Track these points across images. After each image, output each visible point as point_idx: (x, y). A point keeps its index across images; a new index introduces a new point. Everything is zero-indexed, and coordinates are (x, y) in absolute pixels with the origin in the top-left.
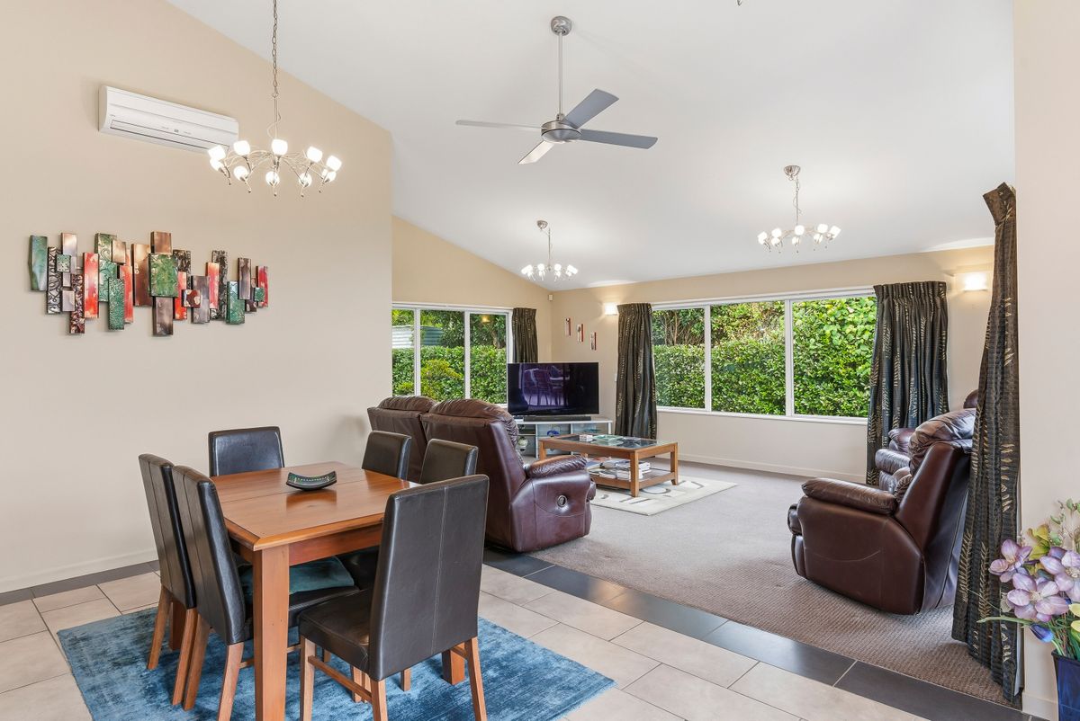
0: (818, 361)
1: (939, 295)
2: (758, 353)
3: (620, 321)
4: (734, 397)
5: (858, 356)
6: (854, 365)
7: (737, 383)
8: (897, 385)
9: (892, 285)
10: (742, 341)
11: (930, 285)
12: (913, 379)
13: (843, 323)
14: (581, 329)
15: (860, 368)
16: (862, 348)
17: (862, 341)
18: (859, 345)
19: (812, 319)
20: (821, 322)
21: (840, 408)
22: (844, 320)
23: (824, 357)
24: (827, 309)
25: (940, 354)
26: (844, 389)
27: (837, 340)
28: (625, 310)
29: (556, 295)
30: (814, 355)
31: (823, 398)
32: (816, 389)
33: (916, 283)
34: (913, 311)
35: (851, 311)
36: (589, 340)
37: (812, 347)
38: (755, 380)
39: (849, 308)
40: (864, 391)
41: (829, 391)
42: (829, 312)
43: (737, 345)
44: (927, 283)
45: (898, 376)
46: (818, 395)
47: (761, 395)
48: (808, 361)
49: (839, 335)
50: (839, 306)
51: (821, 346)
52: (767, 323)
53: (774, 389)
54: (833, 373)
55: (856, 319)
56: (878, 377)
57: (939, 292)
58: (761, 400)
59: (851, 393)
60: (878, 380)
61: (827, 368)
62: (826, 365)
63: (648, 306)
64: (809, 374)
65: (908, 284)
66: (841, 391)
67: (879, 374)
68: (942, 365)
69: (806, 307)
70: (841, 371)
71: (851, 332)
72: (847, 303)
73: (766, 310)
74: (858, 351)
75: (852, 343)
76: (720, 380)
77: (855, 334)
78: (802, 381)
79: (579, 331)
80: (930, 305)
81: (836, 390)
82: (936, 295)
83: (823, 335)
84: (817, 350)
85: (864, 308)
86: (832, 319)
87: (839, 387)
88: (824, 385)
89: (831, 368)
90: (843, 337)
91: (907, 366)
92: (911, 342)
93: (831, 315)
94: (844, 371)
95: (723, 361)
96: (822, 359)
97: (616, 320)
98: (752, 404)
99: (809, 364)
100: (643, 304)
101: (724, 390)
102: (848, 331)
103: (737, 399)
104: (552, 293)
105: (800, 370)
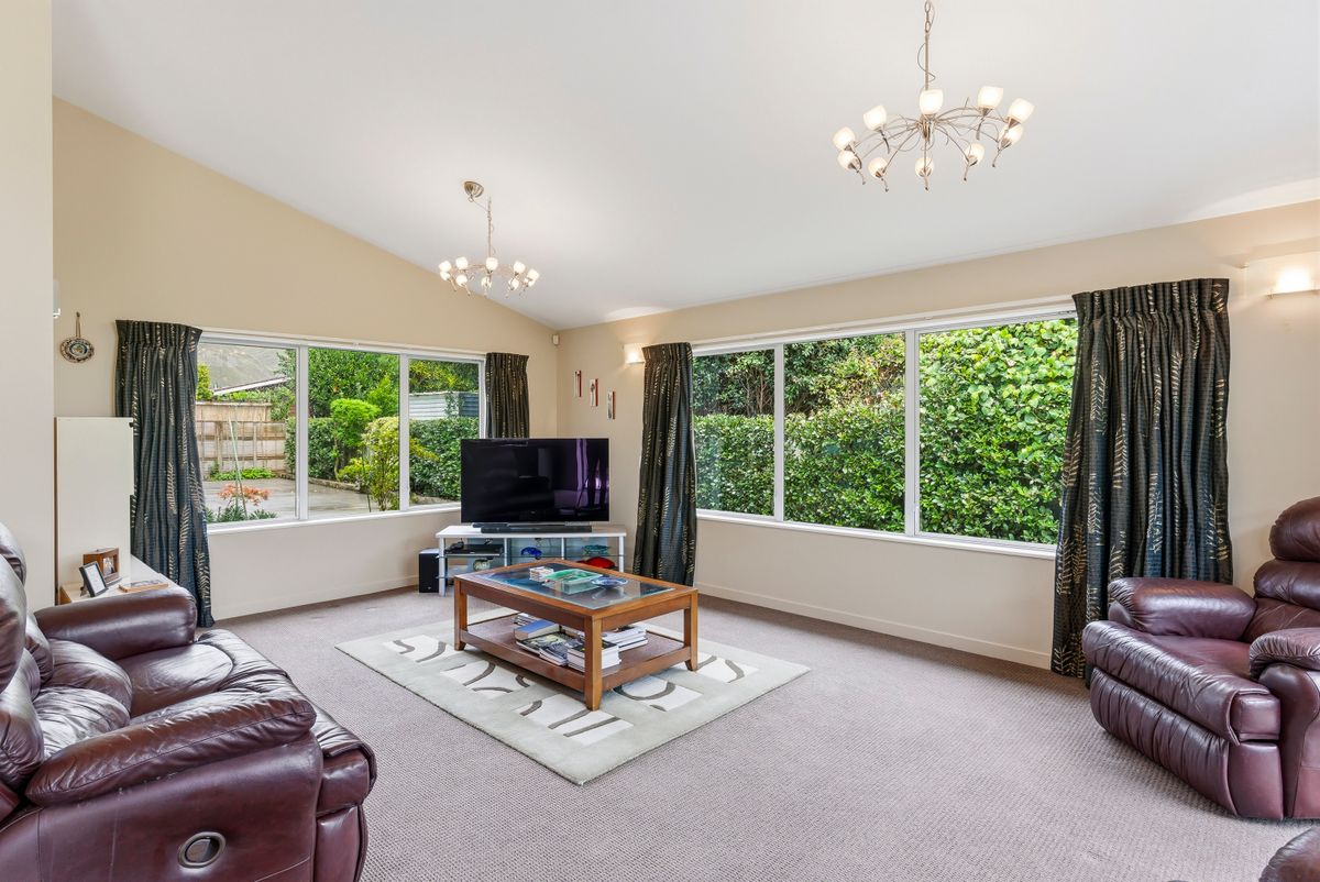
0: (959, 440)
1: (1212, 306)
2: (870, 427)
3: (646, 373)
4: (836, 491)
5: (1020, 433)
6: (1014, 447)
7: (841, 471)
8: (1120, 485)
9: (1112, 292)
10: (849, 410)
11: (1194, 287)
12: (1155, 476)
13: (997, 382)
14: (595, 387)
15: (1024, 451)
16: (1027, 420)
17: (1028, 409)
18: (1023, 416)
19: (951, 376)
20: (964, 382)
21: (991, 512)
22: (1000, 377)
23: (969, 434)
24: (974, 362)
25: (1214, 427)
26: (997, 482)
27: (989, 408)
28: (654, 354)
29: (562, 336)
30: (953, 430)
31: (966, 496)
32: (955, 483)
33: (1164, 285)
34: (1156, 341)
35: (1011, 363)
36: (606, 403)
37: (950, 418)
38: (866, 466)
39: (1007, 359)
40: (1029, 487)
41: (976, 486)
42: (978, 365)
43: (841, 417)
44: (1189, 282)
45: (1121, 469)
46: (958, 492)
47: (875, 489)
48: (943, 439)
49: (992, 400)
50: (992, 356)
51: (963, 416)
52: (886, 386)
53: (894, 480)
54: (981, 458)
55: (1018, 376)
56: (1079, 470)
57: (1213, 300)
58: (874, 496)
59: (1009, 490)
60: (1078, 476)
61: (973, 451)
62: (970, 446)
63: (686, 347)
64: (945, 459)
65: (1146, 287)
66: (993, 487)
67: (1080, 464)
68: (1217, 448)
69: (941, 359)
70: (995, 456)
71: (1010, 396)
72: (1004, 352)
73: (885, 367)
74: (1021, 425)
75: (1011, 412)
76: (816, 466)
77: (1017, 398)
78: (935, 469)
79: (592, 390)
80: (1193, 326)
81: (986, 483)
82: (1207, 305)
83: (968, 400)
84: (958, 423)
85: (1032, 360)
86: (982, 376)
87: (990, 478)
88: (968, 476)
89: (978, 451)
90: (998, 403)
91: (1141, 449)
92: (1151, 402)
93: (980, 370)
94: (1000, 455)
95: (822, 439)
96: (966, 437)
97: (640, 371)
98: (861, 502)
99: (946, 444)
100: (679, 344)
101: (822, 480)
102: (1005, 394)
103: (840, 494)
104: (558, 333)
105: (932, 453)
